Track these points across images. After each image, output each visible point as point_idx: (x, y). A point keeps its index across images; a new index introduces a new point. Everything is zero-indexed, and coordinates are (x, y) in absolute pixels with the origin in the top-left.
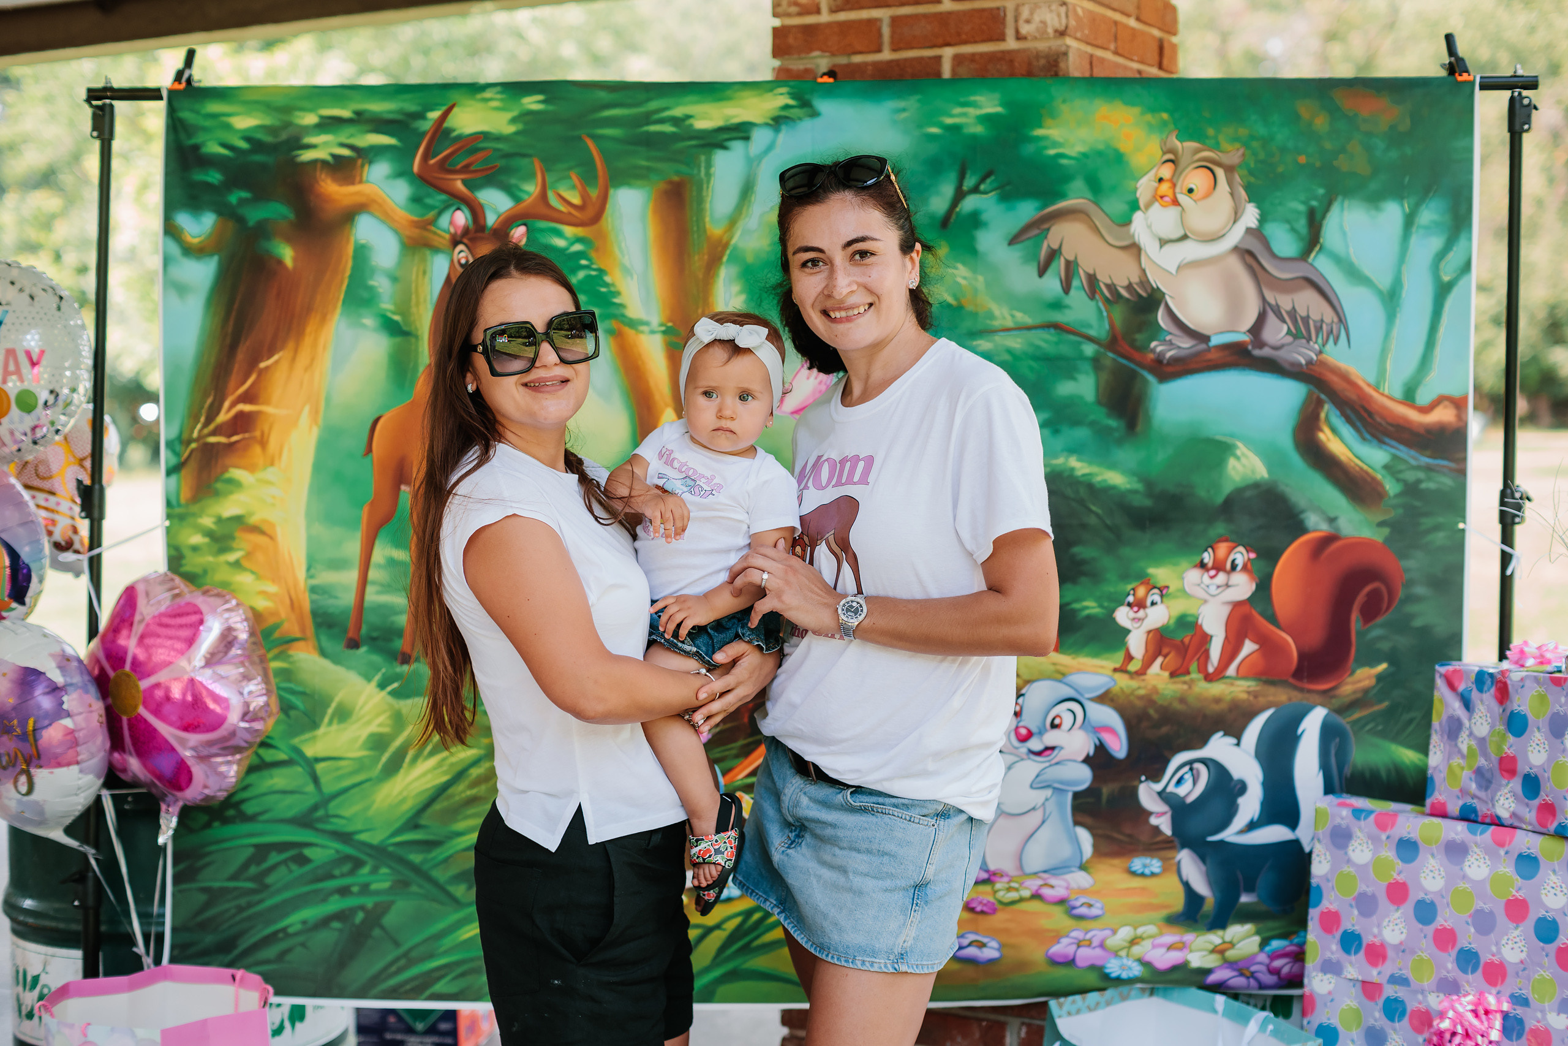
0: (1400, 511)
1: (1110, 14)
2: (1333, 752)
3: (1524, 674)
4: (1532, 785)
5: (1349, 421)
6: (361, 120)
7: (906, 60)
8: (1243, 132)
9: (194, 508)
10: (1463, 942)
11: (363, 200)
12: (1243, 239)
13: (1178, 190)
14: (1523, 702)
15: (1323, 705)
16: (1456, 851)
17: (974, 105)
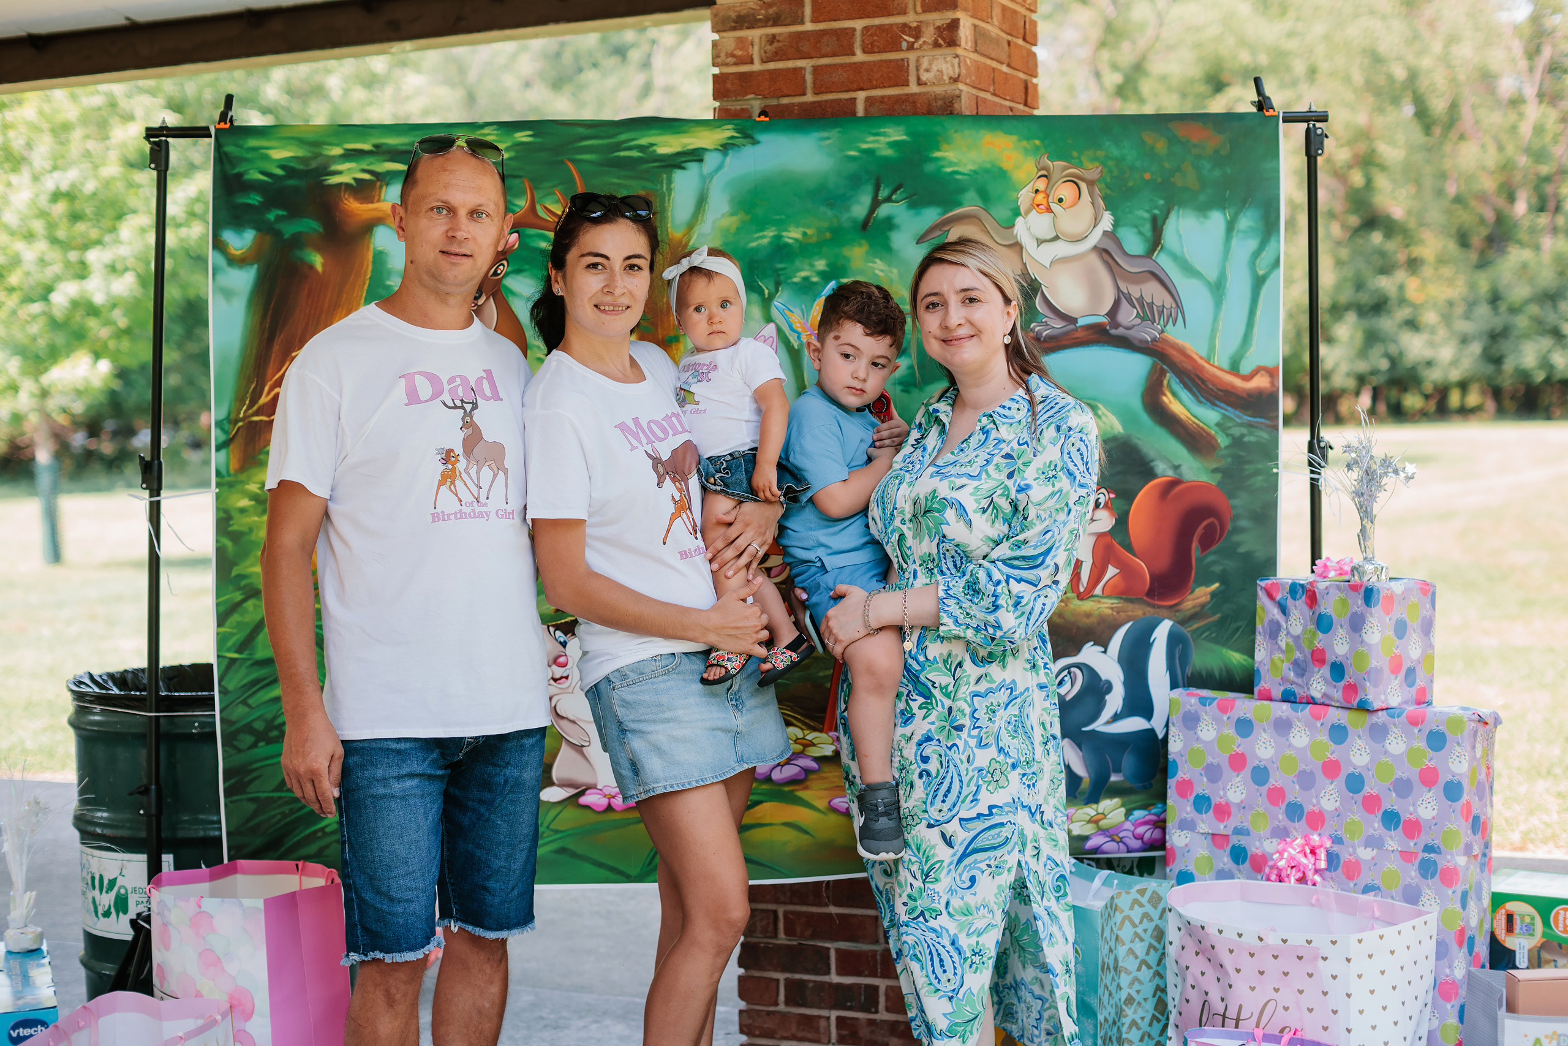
0: (1229, 460)
1: (989, 62)
2: (1177, 656)
3: (1328, 583)
4: (1338, 670)
5: (1186, 386)
6: (379, 151)
7: (827, 101)
8: (1100, 154)
9: (243, 477)
10: (1290, 798)
11: (381, 214)
12: (1101, 239)
13: (1050, 200)
14: (1329, 606)
15: (1170, 619)
16: (1283, 726)
17: (885, 135)
